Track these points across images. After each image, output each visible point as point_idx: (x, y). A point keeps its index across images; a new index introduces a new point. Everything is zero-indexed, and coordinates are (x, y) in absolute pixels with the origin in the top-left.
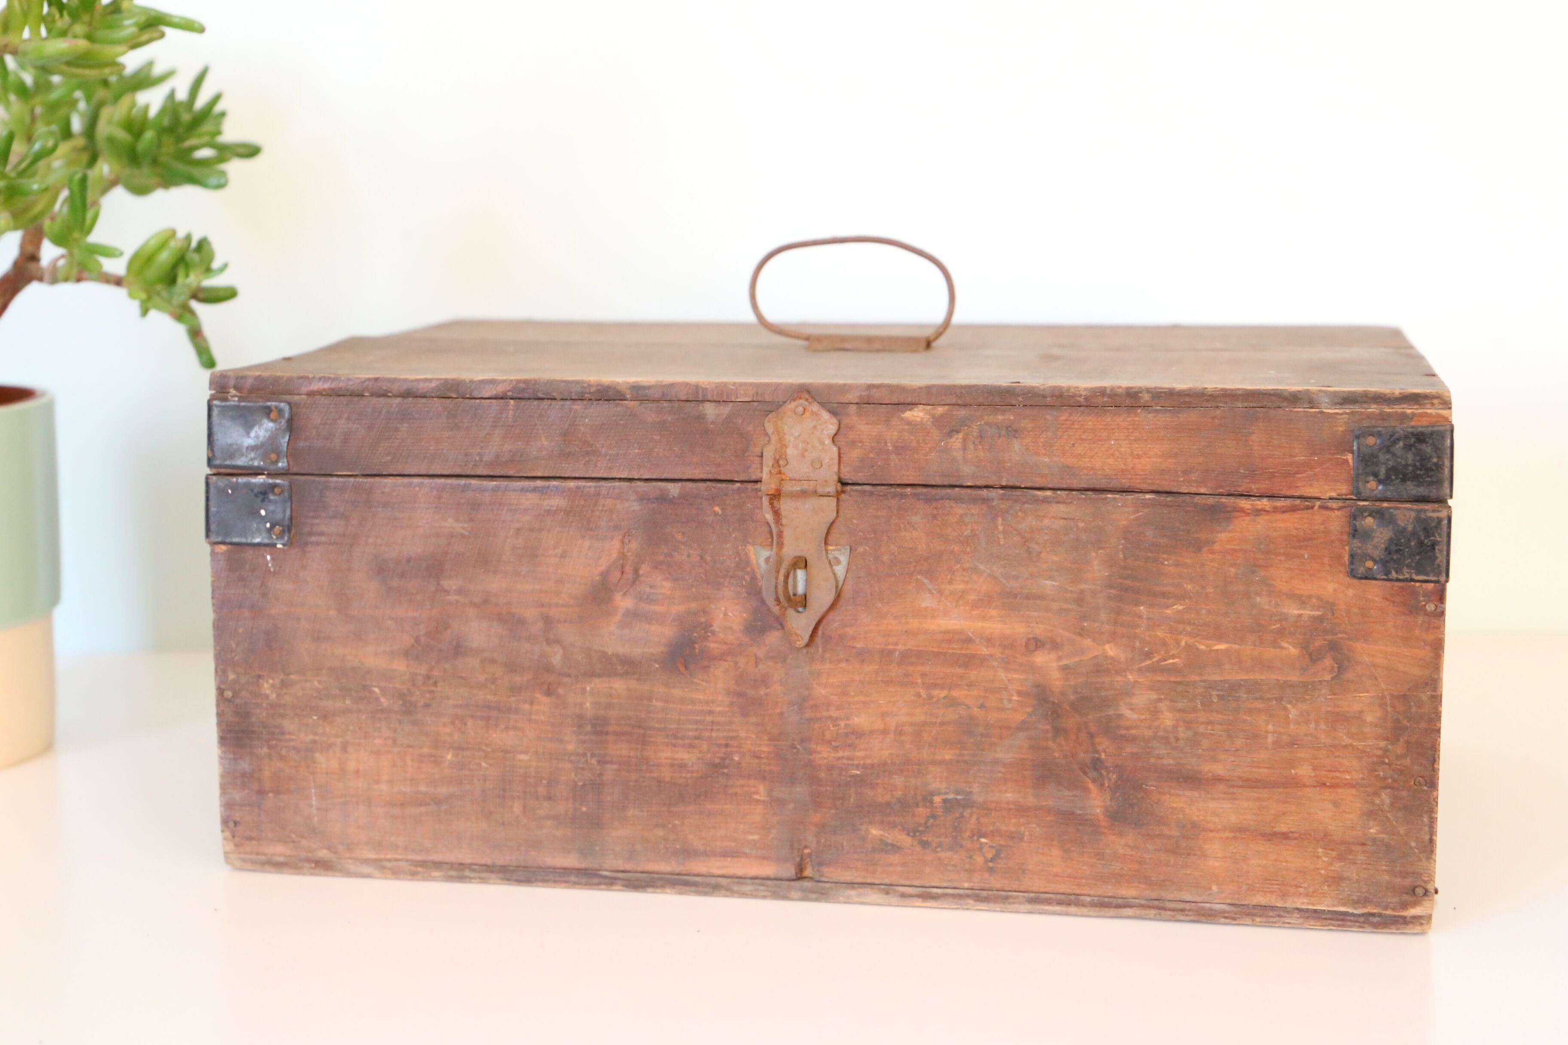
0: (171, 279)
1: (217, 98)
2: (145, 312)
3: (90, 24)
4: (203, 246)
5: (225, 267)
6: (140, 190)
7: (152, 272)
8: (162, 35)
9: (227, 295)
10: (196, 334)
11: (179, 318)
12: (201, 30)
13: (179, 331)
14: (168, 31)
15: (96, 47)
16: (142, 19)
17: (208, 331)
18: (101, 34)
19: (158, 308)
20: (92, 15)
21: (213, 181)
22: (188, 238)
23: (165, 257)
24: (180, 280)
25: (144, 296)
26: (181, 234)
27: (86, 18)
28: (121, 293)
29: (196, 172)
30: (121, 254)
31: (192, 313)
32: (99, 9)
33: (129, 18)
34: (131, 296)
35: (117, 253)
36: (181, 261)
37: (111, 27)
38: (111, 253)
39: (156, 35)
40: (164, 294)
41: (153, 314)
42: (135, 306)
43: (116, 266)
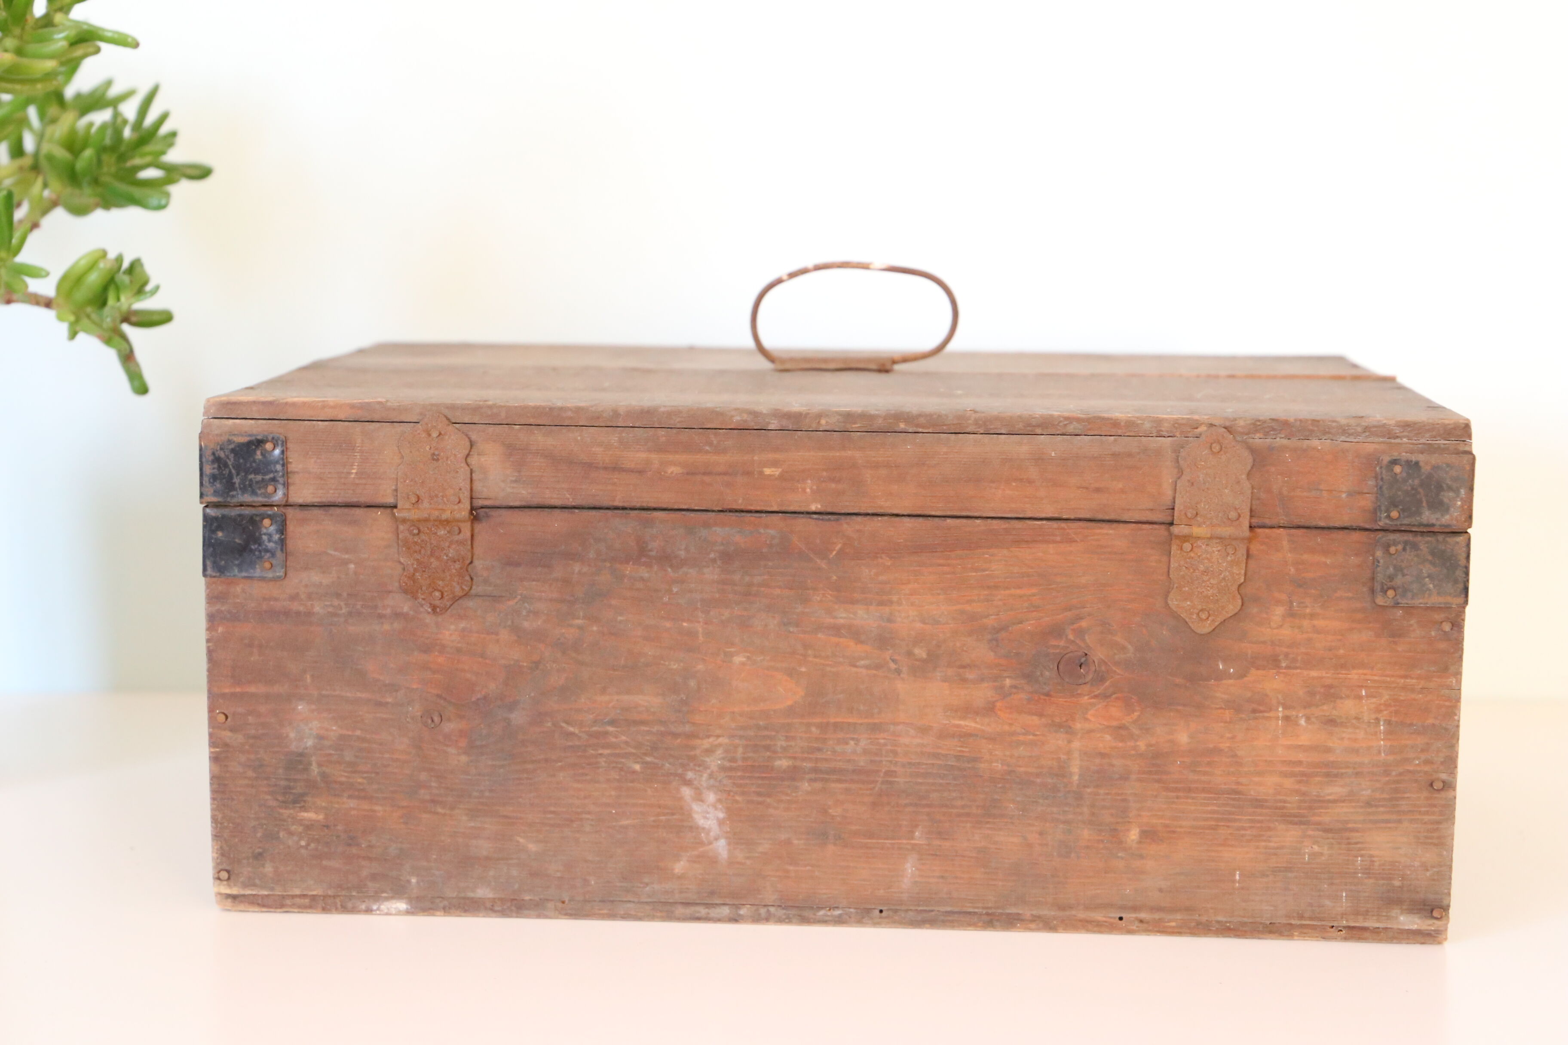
0: (100, 300)
1: (164, 117)
2: (73, 335)
3: (21, 38)
4: (135, 267)
5: (157, 288)
6: (80, 211)
7: (82, 294)
8: (98, 51)
9: (163, 318)
10: (128, 358)
11: (108, 341)
12: (136, 45)
13: (110, 356)
14: (103, 45)
15: (25, 61)
16: (72, 33)
17: (140, 355)
18: (32, 48)
19: (87, 331)
20: (23, 29)
21: (154, 201)
22: (119, 259)
23: (94, 279)
24: (111, 302)
25: (72, 318)
26: (112, 255)
27: (17, 31)
28: (49, 315)
29: (136, 192)
30: (47, 274)
31: (124, 337)
32: (30, 22)
33: (61, 32)
34: (60, 318)
35: (43, 273)
36: (110, 284)
37: (42, 40)
38: (37, 273)
39: (91, 50)
40: (94, 316)
41: (82, 337)
42: (63, 328)
43: (46, 287)
